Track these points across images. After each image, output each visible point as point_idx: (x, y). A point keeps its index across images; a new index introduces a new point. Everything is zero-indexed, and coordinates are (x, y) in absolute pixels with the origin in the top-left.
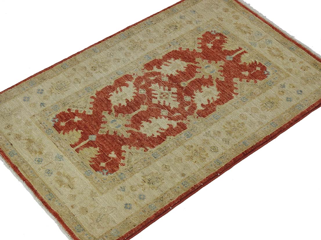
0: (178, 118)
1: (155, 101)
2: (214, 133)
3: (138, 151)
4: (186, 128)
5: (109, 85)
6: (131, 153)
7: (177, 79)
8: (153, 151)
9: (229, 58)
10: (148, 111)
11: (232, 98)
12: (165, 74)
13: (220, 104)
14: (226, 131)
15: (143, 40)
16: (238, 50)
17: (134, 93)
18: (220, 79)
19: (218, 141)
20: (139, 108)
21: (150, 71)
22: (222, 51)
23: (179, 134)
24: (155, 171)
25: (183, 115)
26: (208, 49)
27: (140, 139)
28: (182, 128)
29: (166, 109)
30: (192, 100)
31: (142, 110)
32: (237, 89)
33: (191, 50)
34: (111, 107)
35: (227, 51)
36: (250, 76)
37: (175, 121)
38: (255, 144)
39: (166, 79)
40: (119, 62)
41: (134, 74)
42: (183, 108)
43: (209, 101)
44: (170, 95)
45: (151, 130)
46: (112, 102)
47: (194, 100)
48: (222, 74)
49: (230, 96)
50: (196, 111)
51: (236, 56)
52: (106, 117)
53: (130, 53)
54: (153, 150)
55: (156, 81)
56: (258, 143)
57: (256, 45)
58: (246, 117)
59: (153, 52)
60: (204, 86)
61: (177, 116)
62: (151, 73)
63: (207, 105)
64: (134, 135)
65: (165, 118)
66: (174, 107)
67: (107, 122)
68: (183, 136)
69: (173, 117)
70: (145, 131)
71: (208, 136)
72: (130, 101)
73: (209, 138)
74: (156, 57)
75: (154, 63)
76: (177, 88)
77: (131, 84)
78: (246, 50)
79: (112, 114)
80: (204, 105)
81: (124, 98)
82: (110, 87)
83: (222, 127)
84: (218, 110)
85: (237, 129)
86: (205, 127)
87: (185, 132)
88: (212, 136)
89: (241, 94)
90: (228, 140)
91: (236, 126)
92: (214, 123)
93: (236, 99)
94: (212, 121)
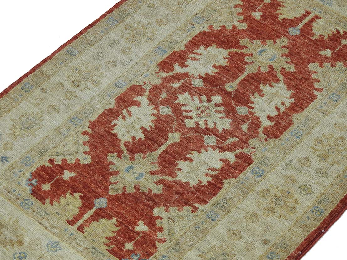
1: (190, 124)
2: (300, 163)
3: (181, 213)
4: (252, 162)
5: (107, 108)
6: (172, 220)
7: (217, 79)
8: (207, 208)
9: (294, 31)
10: (183, 142)
11: (313, 98)
12: (196, 75)
13: (298, 112)
14: (319, 156)
15: (146, 23)
16: (304, 16)
17: (153, 115)
18: (287, 68)
19: (308, 174)
20: (166, 140)
21: (171, 74)
22: (279, 21)
23: (243, 173)
24: (218, 244)
25: (241, 139)
26: (256, 21)
27: (180, 193)
28: (245, 162)
29: (211, 135)
30: (250, 113)
31: (172, 142)
32: (319, 81)
33: (229, 27)
34: (120, 145)
35: (287, 19)
36: (335, 57)
37: (231, 152)
39: (199, 83)
40: (115, 65)
41: (145, 83)
42: (239, 128)
43: (278, 109)
44: (213, 110)
45: (195, 174)
46: (120, 136)
47: (253, 111)
48: (289, 60)
49: (310, 95)
50: (261, 130)
51: (304, 26)
52: (115, 164)
53: (129, 49)
54: (207, 207)
55: (185, 88)
57: (331, 3)
58: (346, 127)
59: (167, 41)
60: (265, 84)
61: (232, 143)
62: (173, 76)
63: (277, 116)
64: (168, 186)
65: (214, 150)
66: (224, 129)
67: (118, 172)
68: (250, 175)
69: (227, 145)
70: (185, 177)
71: (290, 168)
72: (149, 130)
73: (293, 172)
74: (174, 48)
75: (173, 59)
76: (222, 95)
77: (143, 100)
78: (317, 13)
79: (125, 156)
80: (272, 118)
81: (138, 127)
82: (110, 110)
83: (310, 150)
84: (296, 122)
85: (334, 149)
86: (282, 155)
87: (252, 168)
88: (297, 167)
89: (327, 88)
90: (325, 171)
91: (332, 144)
92: (296, 145)
93: (321, 98)
94: (291, 143)
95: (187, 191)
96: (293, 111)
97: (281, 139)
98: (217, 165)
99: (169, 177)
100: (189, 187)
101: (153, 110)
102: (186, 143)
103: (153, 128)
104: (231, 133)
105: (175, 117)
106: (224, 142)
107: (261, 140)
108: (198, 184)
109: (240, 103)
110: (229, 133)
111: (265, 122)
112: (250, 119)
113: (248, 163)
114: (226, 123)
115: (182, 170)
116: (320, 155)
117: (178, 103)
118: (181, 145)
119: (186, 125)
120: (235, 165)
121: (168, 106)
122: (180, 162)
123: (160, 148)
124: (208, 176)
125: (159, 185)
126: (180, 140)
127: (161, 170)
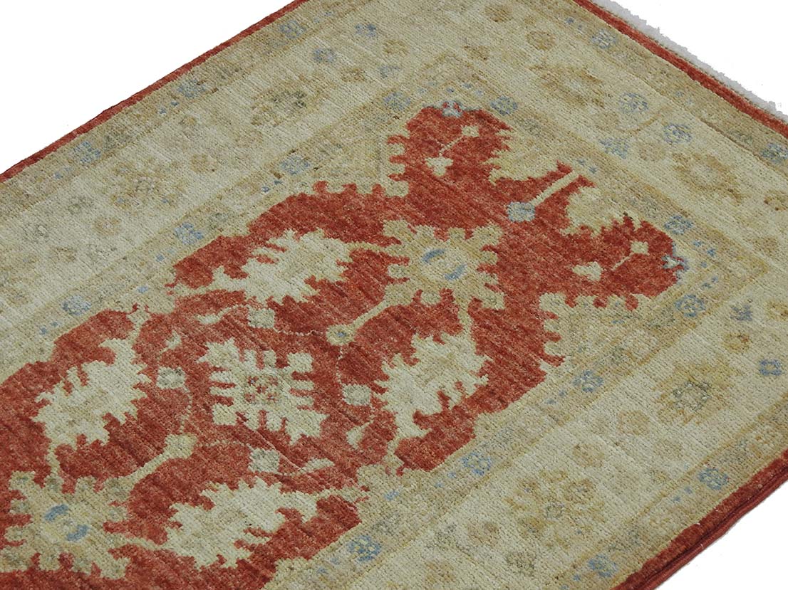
0: (322, 480)
1: (223, 416)
2: (473, 535)
4: (357, 521)
5: (32, 361)
7: (311, 314)
9: (520, 212)
10: (199, 460)
11: (535, 377)
12: (262, 299)
13: (490, 409)
14: (522, 522)
15: (167, 162)
16: (553, 177)
17: (139, 386)
18: (486, 301)
19: (486, 563)
20: (159, 450)
21: (202, 290)
22: (489, 184)
23: (328, 548)
25: (341, 465)
26: (434, 179)
27: (167, 581)
28: (338, 519)
29: (269, 447)
30: (374, 401)
31: (172, 457)
32: (557, 339)
33: (364, 188)
34: (47, 453)
35: (511, 181)
36: (609, 282)
37: (310, 492)
38: (641, 566)
39: (264, 319)
40: (72, 259)
41: (135, 308)
42: (340, 437)
43: (444, 398)
44: (287, 387)
45: (212, 539)
46: (49, 432)
47: (381, 397)
48: (494, 281)
49: (530, 370)
50: (393, 445)
51: (547, 201)
52: (24, 498)
53: (115, 221)
55: (229, 329)
56: (652, 561)
57: (624, 150)
58: (601, 456)
59: (208, 210)
60: (424, 335)
61: (316, 471)
62: (205, 298)
63: (438, 416)
64: (141, 564)
65: (269, 485)
66: (303, 436)
67: (29, 517)
68: (344, 553)
69: (302, 476)
70: (187, 544)
71: (446, 545)
72: (123, 422)
73: (452, 556)
74: (221, 230)
75: (214, 255)
76: (313, 353)
77: (123, 348)
78: (586, 173)
79: (52, 481)
80: (425, 418)
81: (98, 412)
82: (39, 368)
83: (503, 504)
84: (483, 433)
85: (563, 508)
86: (433, 512)
87: (352, 538)
88: (464, 545)
89: (574, 358)
90: (531, 559)
91: (559, 494)
92: (470, 489)
93: (555, 381)
94: (460, 483)
95: (184, 578)
96: (481, 406)
97: (436, 473)
98: (269, 522)
99: (147, 540)
100: (190, 569)
101: (142, 374)
102: (206, 461)
103: (134, 419)
104: (319, 448)
105: (190, 398)
106: (297, 467)
107: (387, 472)
108: (213, 565)
109: (355, 375)
110: (315, 446)
111: (407, 427)
112: (373, 416)
113: (344, 524)
114: (311, 421)
115: (182, 527)
116: (525, 520)
117: (206, 364)
118: (192, 466)
119: (214, 418)
120: (313, 526)
121: (180, 368)
122: (183, 506)
123: (141, 468)
124: (242, 546)
125: (120, 558)
126: (191, 453)
127: (132, 522)
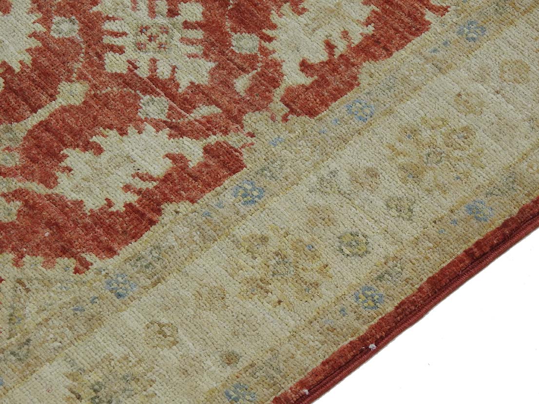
0: (208, 126)
1: (115, 64)
2: (355, 179)
3: (50, 273)
4: (242, 166)
6: (23, 284)
8: (110, 267)
10: (90, 106)
11: (419, 27)
13: (375, 58)
14: (402, 168)
17: (34, 35)
19: (366, 208)
20: (52, 97)
23: (213, 192)
24: (117, 351)
25: (228, 112)
27: (57, 224)
28: (224, 165)
29: (158, 94)
30: (263, 50)
31: (64, 103)
37: (197, 138)
38: (516, 211)
42: (227, 84)
43: (330, 46)
44: (177, 35)
45: (101, 183)
47: (269, 46)
49: (415, 19)
50: (279, 92)
54: (111, 264)
56: (527, 206)
58: (481, 104)
61: (204, 117)
63: (323, 64)
64: (32, 207)
65: (157, 131)
66: (192, 83)
68: (228, 197)
69: (190, 122)
70: (77, 188)
71: (328, 190)
72: (17, 70)
73: (333, 200)
76: (204, 3)
80: (311, 66)
83: (384, 150)
84: (367, 81)
85: (443, 155)
86: (317, 157)
87: (237, 183)
88: (345, 189)
89: (459, 8)
90: (409, 204)
91: (440, 141)
92: (352, 136)
93: (439, 31)
94: (343, 129)
95: (73, 221)
96: (366, 54)
97: (320, 119)
98: (156, 167)
99: (38, 184)
100: (79, 212)
101: (37, 24)
102: (97, 108)
103: (28, 67)
104: (207, 95)
105: (83, 46)
106: (185, 113)
107: (273, 118)
108: (101, 209)
109: (244, 24)
110: (203, 93)
111: (293, 74)
112: (260, 64)
113: (229, 169)
114: (200, 69)
115: (72, 172)
116: (405, 166)
117: (99, 13)
118: (84, 112)
119: (106, 66)
120: (199, 171)
121: (73, 17)
122: (73, 152)
123: (34, 114)
124: (130, 190)
125: (12, 202)
126: (83, 100)
127: (25, 167)
